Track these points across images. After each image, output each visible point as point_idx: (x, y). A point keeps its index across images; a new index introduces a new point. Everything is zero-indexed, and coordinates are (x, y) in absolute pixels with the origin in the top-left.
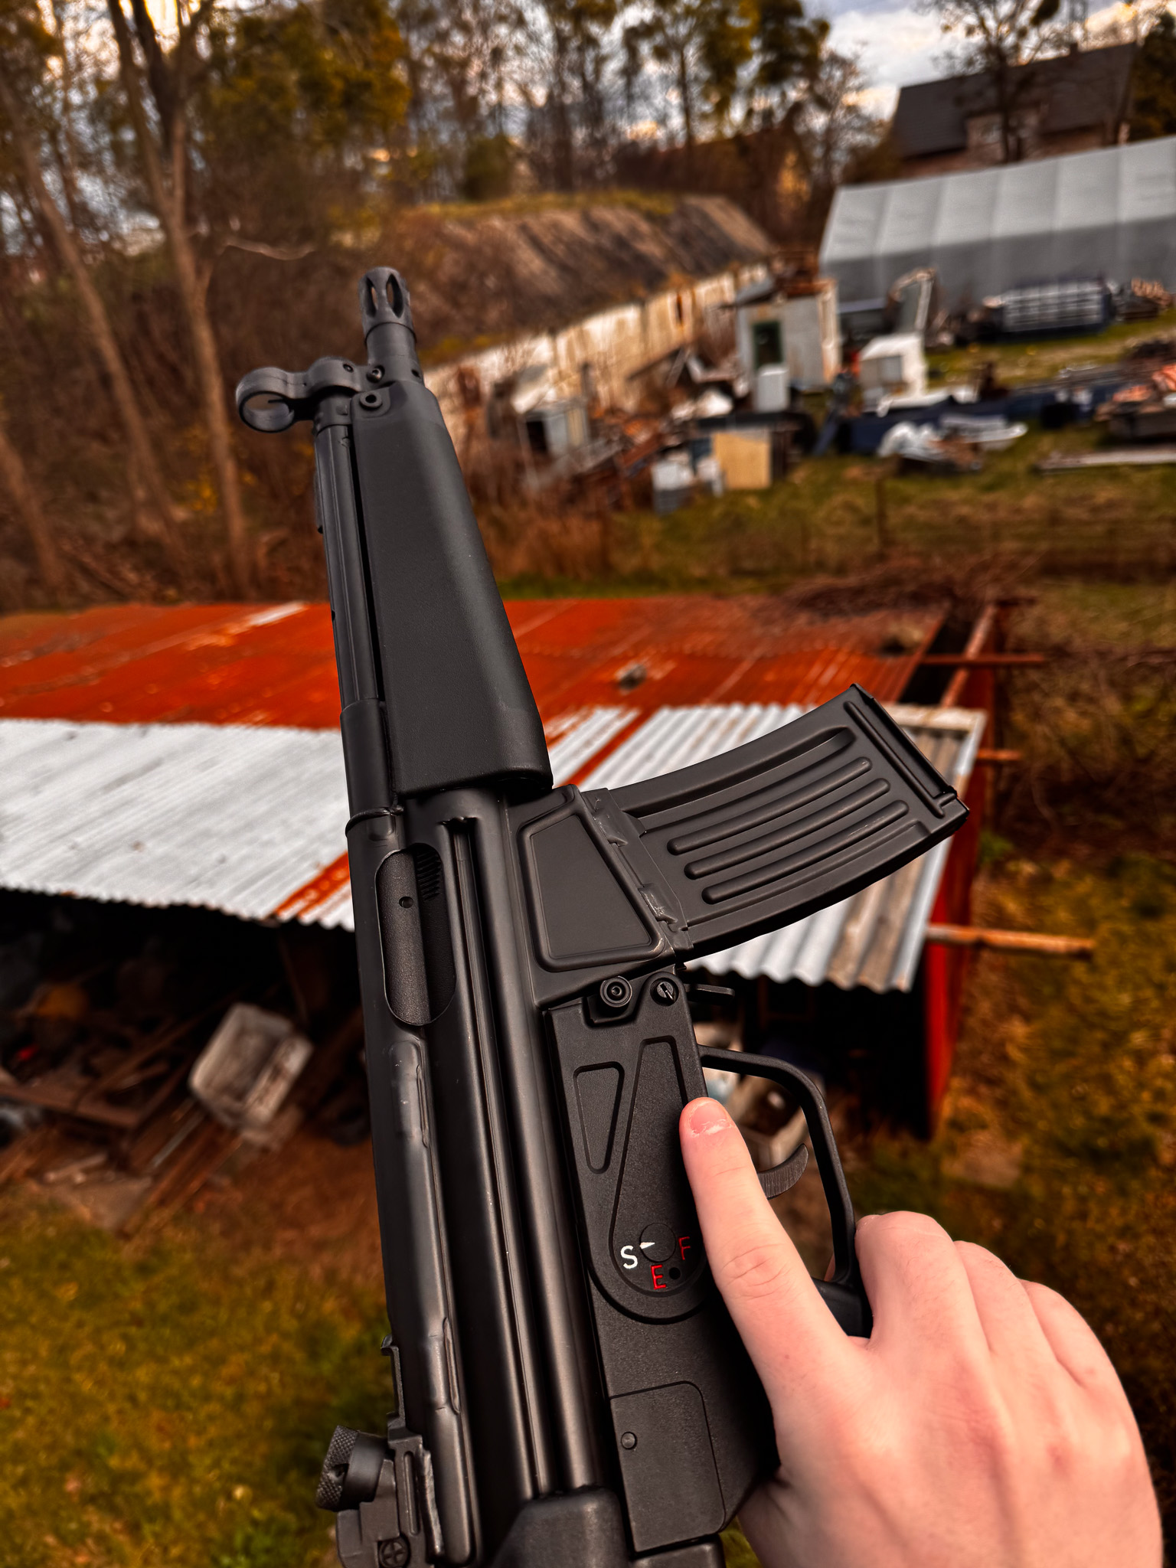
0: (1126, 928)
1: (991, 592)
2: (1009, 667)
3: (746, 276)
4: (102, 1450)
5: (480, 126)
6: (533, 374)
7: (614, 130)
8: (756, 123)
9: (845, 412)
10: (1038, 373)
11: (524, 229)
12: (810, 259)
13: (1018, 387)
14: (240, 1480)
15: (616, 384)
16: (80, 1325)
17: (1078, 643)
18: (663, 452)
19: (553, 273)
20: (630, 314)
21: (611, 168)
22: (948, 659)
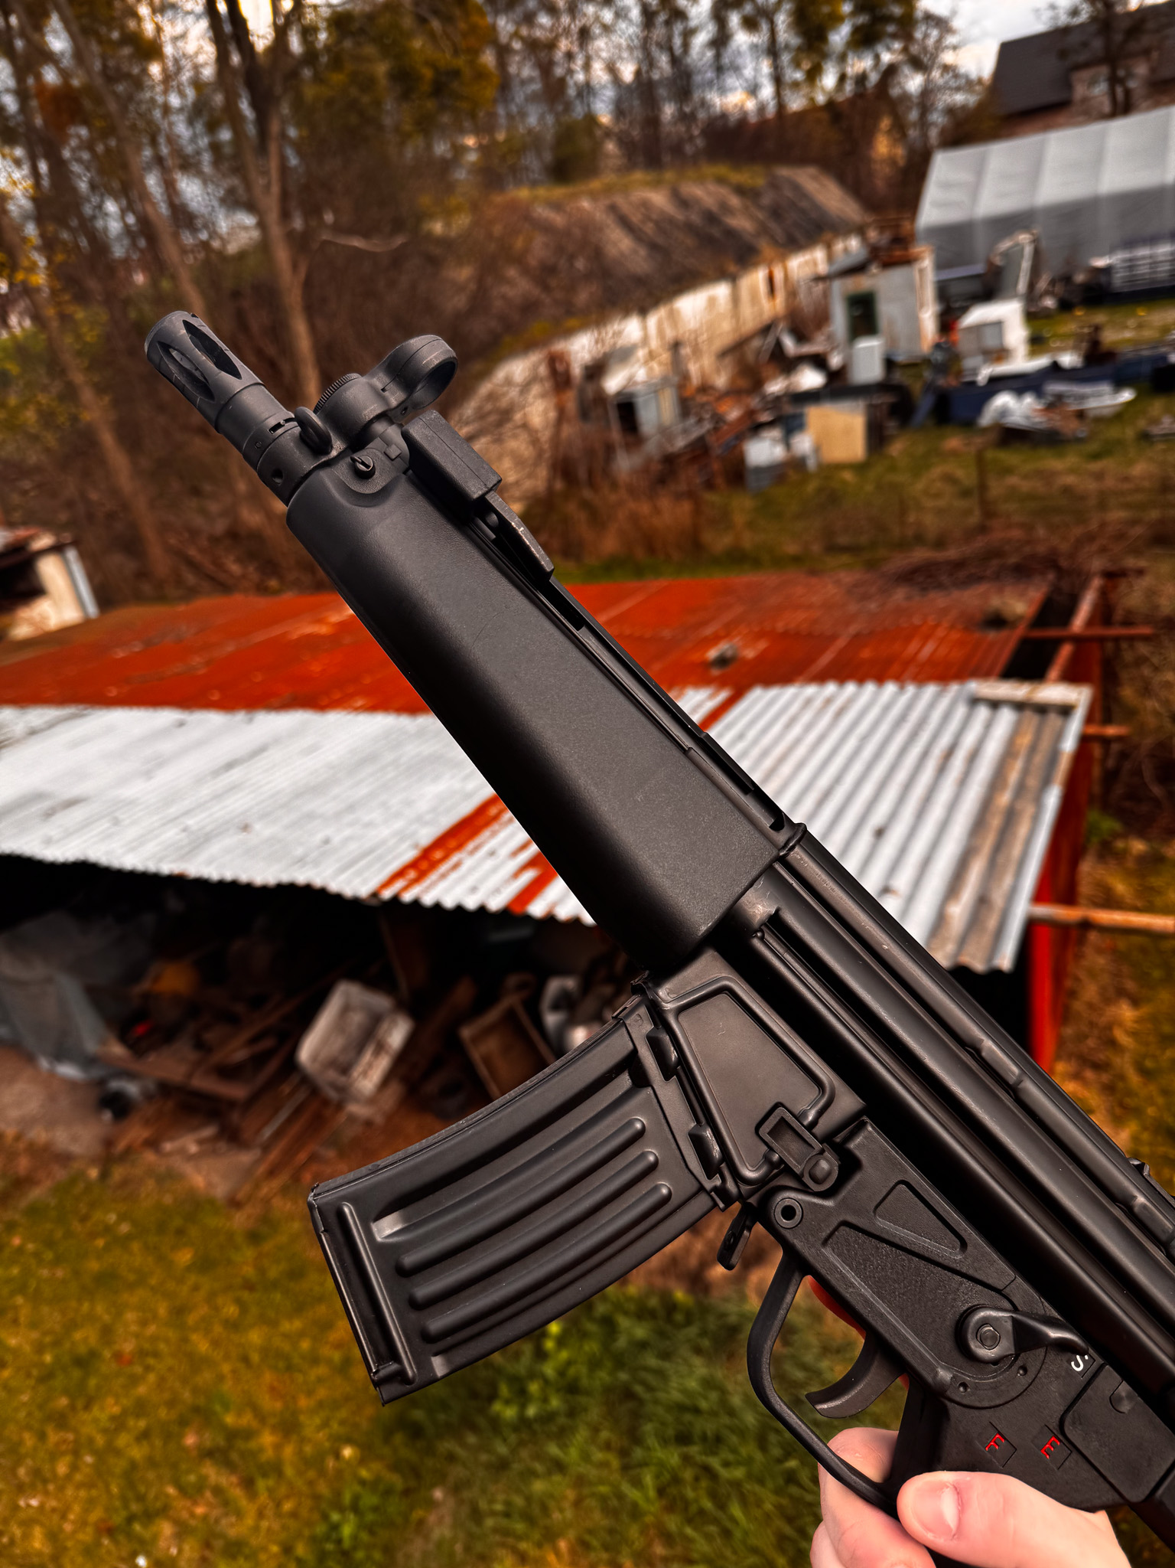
1: (1097, 564)
2: (1117, 640)
3: (839, 246)
4: (218, 1408)
5: (568, 107)
6: (624, 354)
7: (703, 103)
8: (849, 88)
9: (944, 382)
10: (1149, 334)
11: (613, 209)
12: (906, 225)
13: (1126, 350)
14: (349, 1441)
15: (707, 361)
16: (196, 1288)
18: (756, 429)
19: (643, 252)
20: (721, 291)
21: (700, 142)
22: (1052, 633)
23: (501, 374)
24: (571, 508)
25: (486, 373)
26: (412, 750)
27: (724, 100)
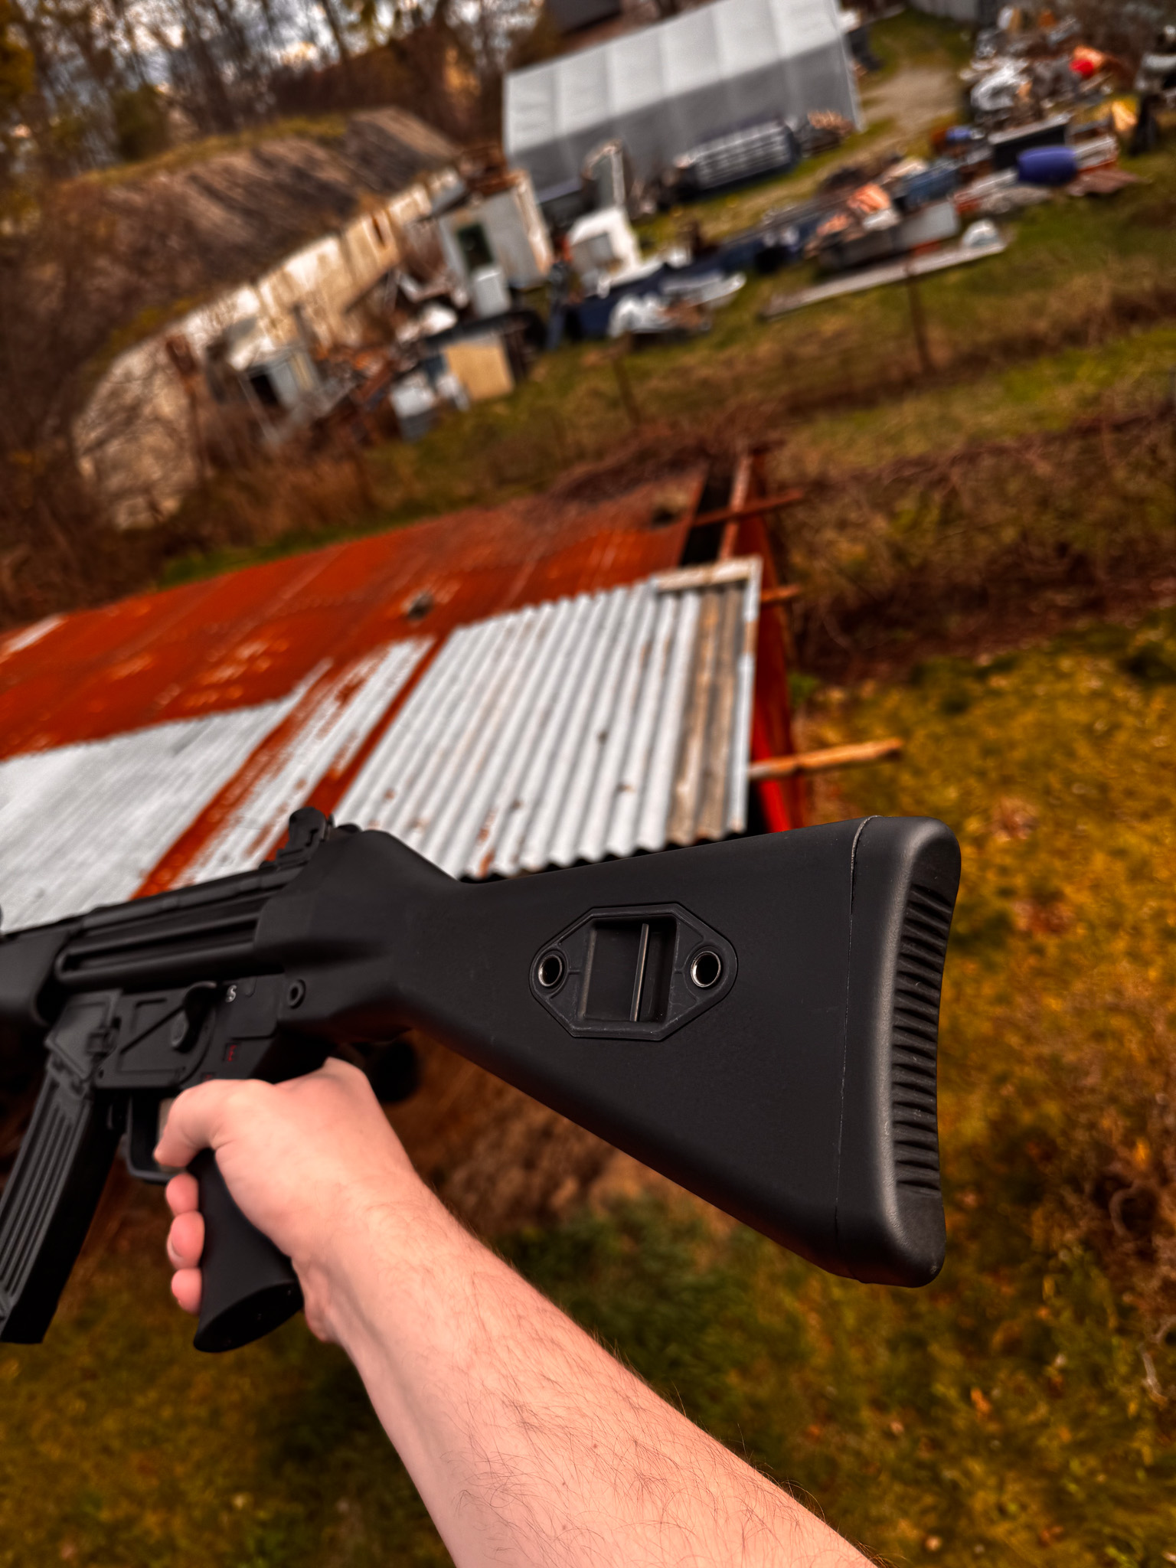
0: (939, 728)
1: (741, 444)
2: (777, 510)
3: (436, 184)
4: (89, 1509)
5: (120, 81)
6: (247, 328)
7: (264, 59)
8: (407, 24)
9: (570, 299)
10: (744, 222)
11: (194, 179)
12: (495, 153)
13: (726, 241)
14: (237, 1489)
15: (334, 320)
16: (32, 1397)
17: (834, 473)
18: (396, 377)
19: (238, 221)
20: (329, 247)
21: (270, 99)
22: (717, 516)
23: (118, 370)
24: (230, 493)
25: (101, 373)
26: (112, 776)
27: (283, 52)
